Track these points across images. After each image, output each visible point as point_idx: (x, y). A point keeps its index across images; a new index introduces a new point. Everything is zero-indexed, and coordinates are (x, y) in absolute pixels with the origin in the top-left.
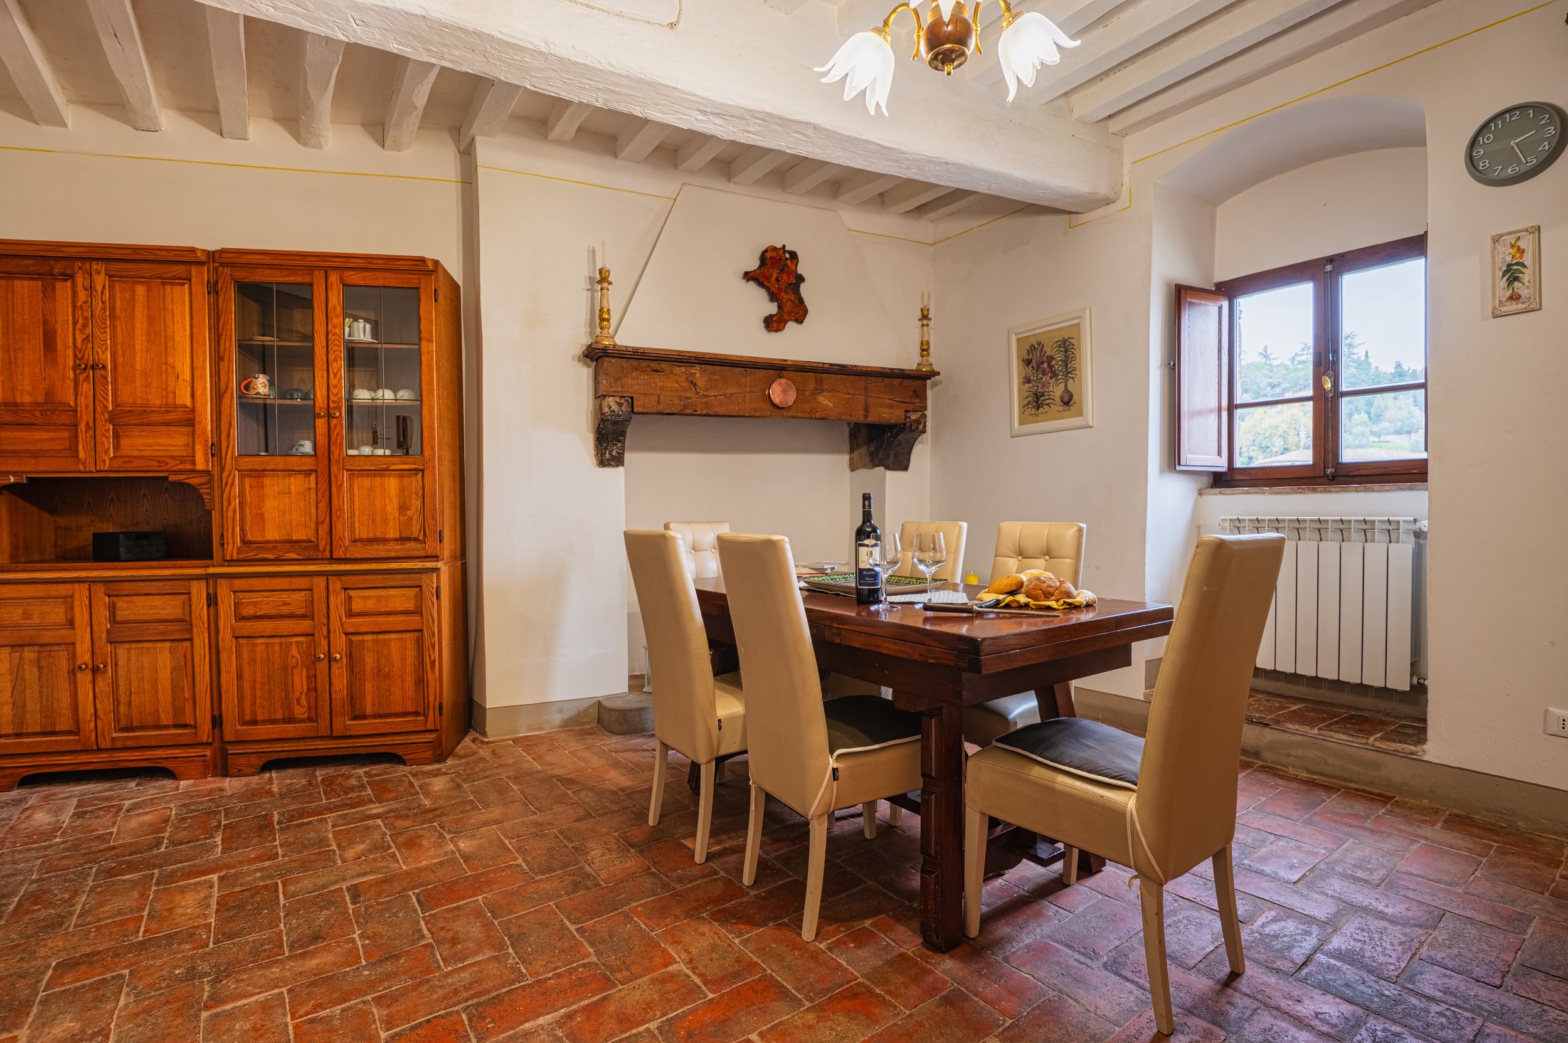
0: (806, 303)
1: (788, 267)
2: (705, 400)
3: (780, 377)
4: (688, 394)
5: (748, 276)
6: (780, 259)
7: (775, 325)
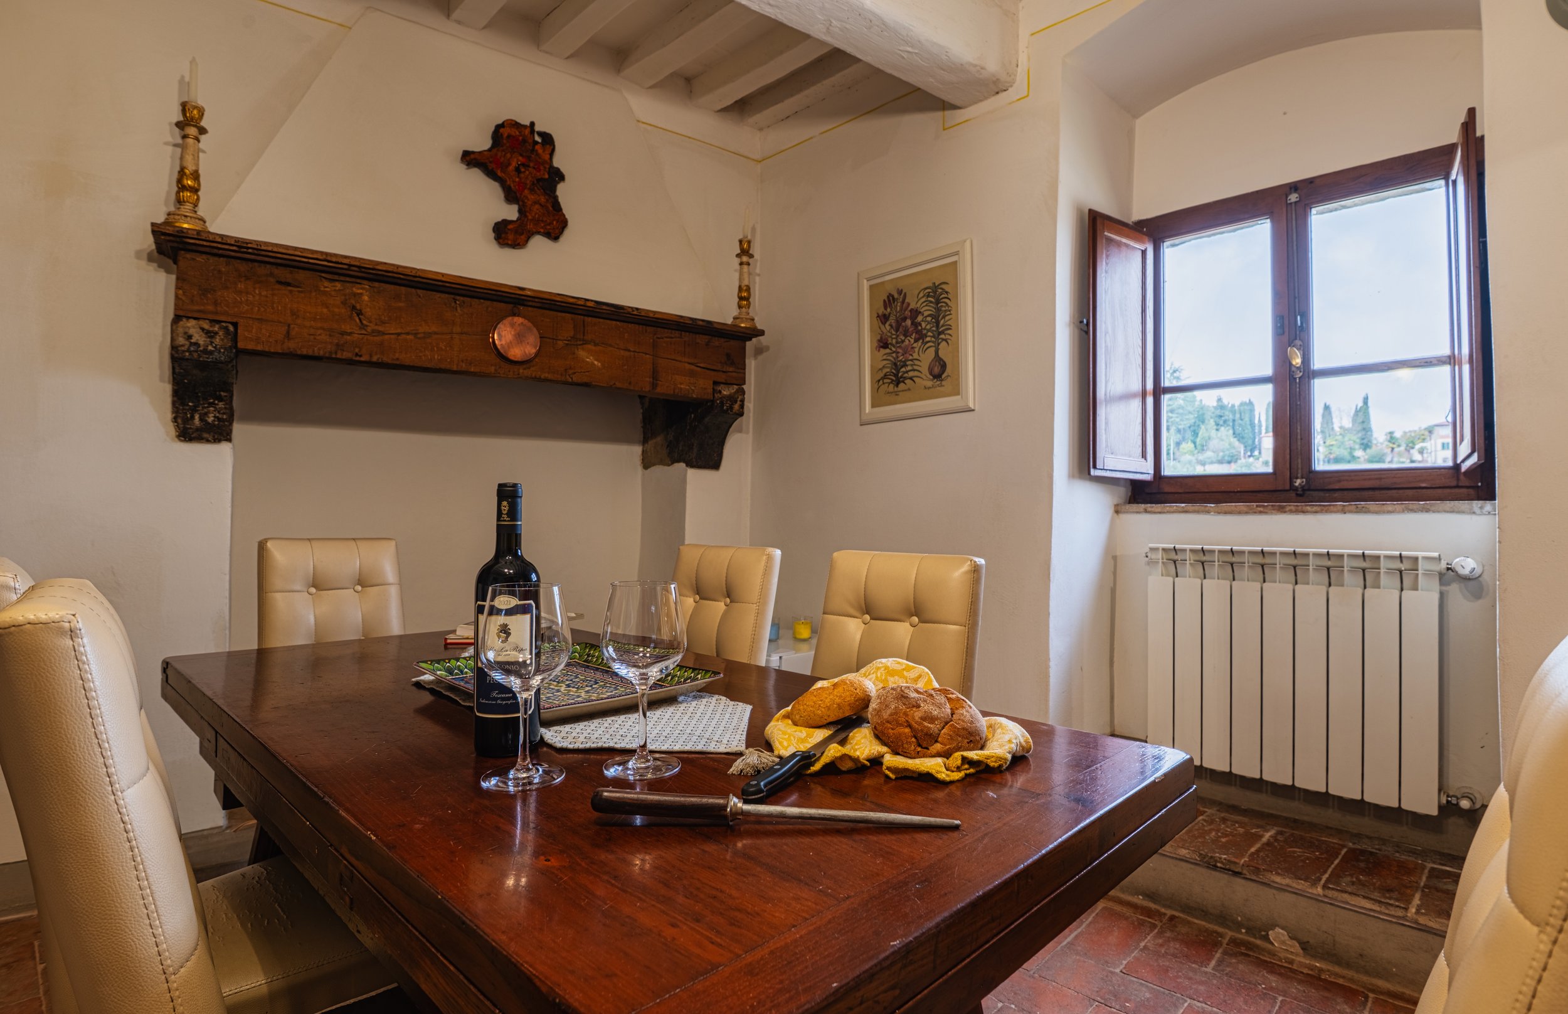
0: (564, 211)
1: (537, 154)
2: (378, 339)
3: (514, 315)
4: (347, 328)
5: (470, 159)
6: (525, 141)
7: (511, 236)
